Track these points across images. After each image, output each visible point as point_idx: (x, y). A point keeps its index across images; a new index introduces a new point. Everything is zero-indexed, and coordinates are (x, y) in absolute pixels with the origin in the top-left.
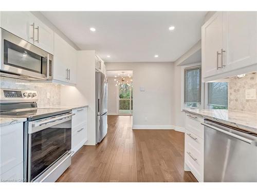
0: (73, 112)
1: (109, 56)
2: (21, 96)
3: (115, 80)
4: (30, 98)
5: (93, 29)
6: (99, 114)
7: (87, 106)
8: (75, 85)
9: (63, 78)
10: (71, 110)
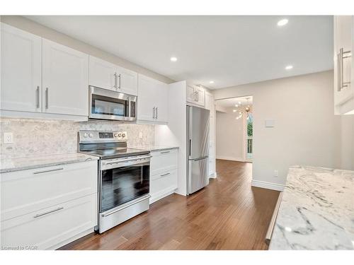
0: (151, 154)
1: (212, 82)
2: (112, 137)
3: (234, 111)
4: (119, 138)
5: (174, 59)
6: (190, 158)
7: (178, 148)
8: (167, 123)
9: (150, 117)
10: (149, 152)
